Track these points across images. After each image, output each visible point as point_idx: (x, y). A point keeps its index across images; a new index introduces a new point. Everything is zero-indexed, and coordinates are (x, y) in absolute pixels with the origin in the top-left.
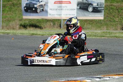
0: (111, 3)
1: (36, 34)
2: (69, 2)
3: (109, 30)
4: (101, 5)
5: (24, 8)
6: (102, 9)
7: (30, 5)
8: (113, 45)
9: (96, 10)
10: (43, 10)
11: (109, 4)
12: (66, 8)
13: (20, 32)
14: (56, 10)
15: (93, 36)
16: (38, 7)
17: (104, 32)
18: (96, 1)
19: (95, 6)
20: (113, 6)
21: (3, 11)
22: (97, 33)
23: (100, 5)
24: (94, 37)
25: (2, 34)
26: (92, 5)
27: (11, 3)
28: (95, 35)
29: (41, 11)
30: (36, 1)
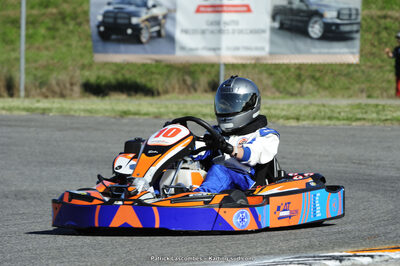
0: (383, 8)
1: (135, 114)
2: (245, 9)
3: (377, 97)
4: (350, 15)
5: (98, 27)
6: (355, 28)
7: (115, 18)
8: (389, 147)
9: (333, 34)
10: (159, 34)
11: (375, 12)
12: (236, 27)
13: (82, 107)
14: (203, 32)
15: (323, 118)
16: (142, 25)
17: (359, 106)
18: (333, 4)
19: (329, 21)
20: (388, 20)
21: (29, 37)
22: (337, 107)
23: (347, 17)
24: (327, 122)
25: (24, 113)
26: (321, 16)
27: (54, 11)
28: (329, 114)
29: (151, 38)
30: (138, 6)
